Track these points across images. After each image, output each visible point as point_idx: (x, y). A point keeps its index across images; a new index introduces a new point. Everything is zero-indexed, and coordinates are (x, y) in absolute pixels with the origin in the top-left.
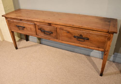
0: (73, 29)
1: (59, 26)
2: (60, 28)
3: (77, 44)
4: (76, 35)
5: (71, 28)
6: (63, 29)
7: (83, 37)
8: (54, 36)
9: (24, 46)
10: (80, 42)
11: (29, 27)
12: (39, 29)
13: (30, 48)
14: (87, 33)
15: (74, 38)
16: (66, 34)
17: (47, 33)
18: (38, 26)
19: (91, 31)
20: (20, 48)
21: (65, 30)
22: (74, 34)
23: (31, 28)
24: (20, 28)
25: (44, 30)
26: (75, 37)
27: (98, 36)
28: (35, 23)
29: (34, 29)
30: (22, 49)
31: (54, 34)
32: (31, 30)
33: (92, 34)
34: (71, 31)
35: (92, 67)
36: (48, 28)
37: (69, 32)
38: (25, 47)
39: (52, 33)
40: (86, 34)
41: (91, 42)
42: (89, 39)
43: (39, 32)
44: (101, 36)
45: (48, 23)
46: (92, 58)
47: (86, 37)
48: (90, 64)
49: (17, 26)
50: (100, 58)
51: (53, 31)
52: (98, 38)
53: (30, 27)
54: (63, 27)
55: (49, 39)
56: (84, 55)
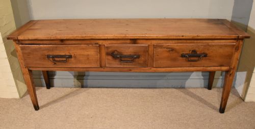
0: (181, 43)
1: (154, 42)
2: (156, 46)
3: (185, 68)
4: (184, 53)
5: (176, 41)
6: (161, 47)
7: (198, 53)
8: (142, 62)
9: (51, 100)
10: (192, 63)
11: (83, 53)
12: (108, 54)
13: (67, 101)
14: (205, 46)
15: (181, 58)
16: (166, 54)
17: (126, 59)
18: (107, 48)
19: (211, 41)
20: (44, 106)
21: (164, 48)
22: (183, 51)
23: (88, 55)
24: (56, 59)
25: (120, 54)
26: (183, 56)
27: (221, 48)
28: (100, 42)
29: (96, 56)
30: (50, 106)
31: (143, 59)
32: (88, 58)
33: (213, 46)
34: (177, 48)
35: (201, 104)
36: (129, 50)
37: (173, 50)
38: (55, 101)
39: (138, 57)
40: (202, 47)
41: (210, 59)
42: (207, 54)
43: (108, 59)
44: (226, 46)
45: (131, 39)
46: (191, 90)
47: (202, 52)
48: (193, 100)
49: (48, 57)
50: (201, 88)
51: (140, 54)
52: (221, 51)
53: (86, 53)
54: (163, 41)
55: (130, 70)
56: (175, 88)
